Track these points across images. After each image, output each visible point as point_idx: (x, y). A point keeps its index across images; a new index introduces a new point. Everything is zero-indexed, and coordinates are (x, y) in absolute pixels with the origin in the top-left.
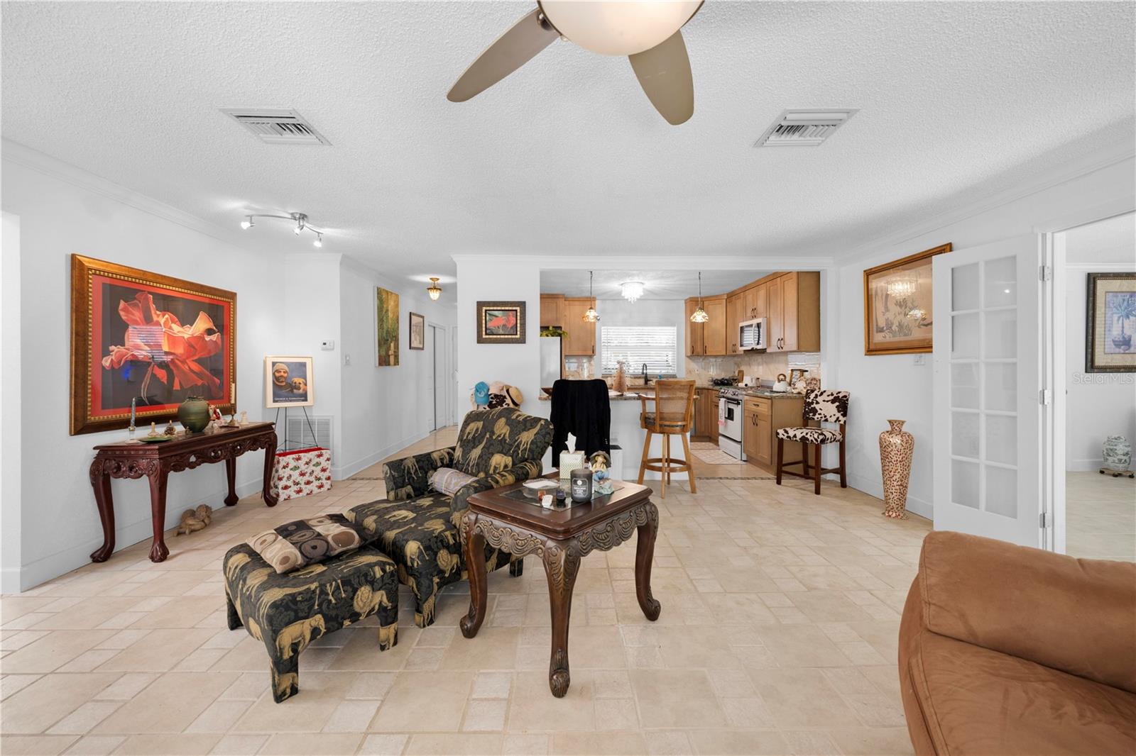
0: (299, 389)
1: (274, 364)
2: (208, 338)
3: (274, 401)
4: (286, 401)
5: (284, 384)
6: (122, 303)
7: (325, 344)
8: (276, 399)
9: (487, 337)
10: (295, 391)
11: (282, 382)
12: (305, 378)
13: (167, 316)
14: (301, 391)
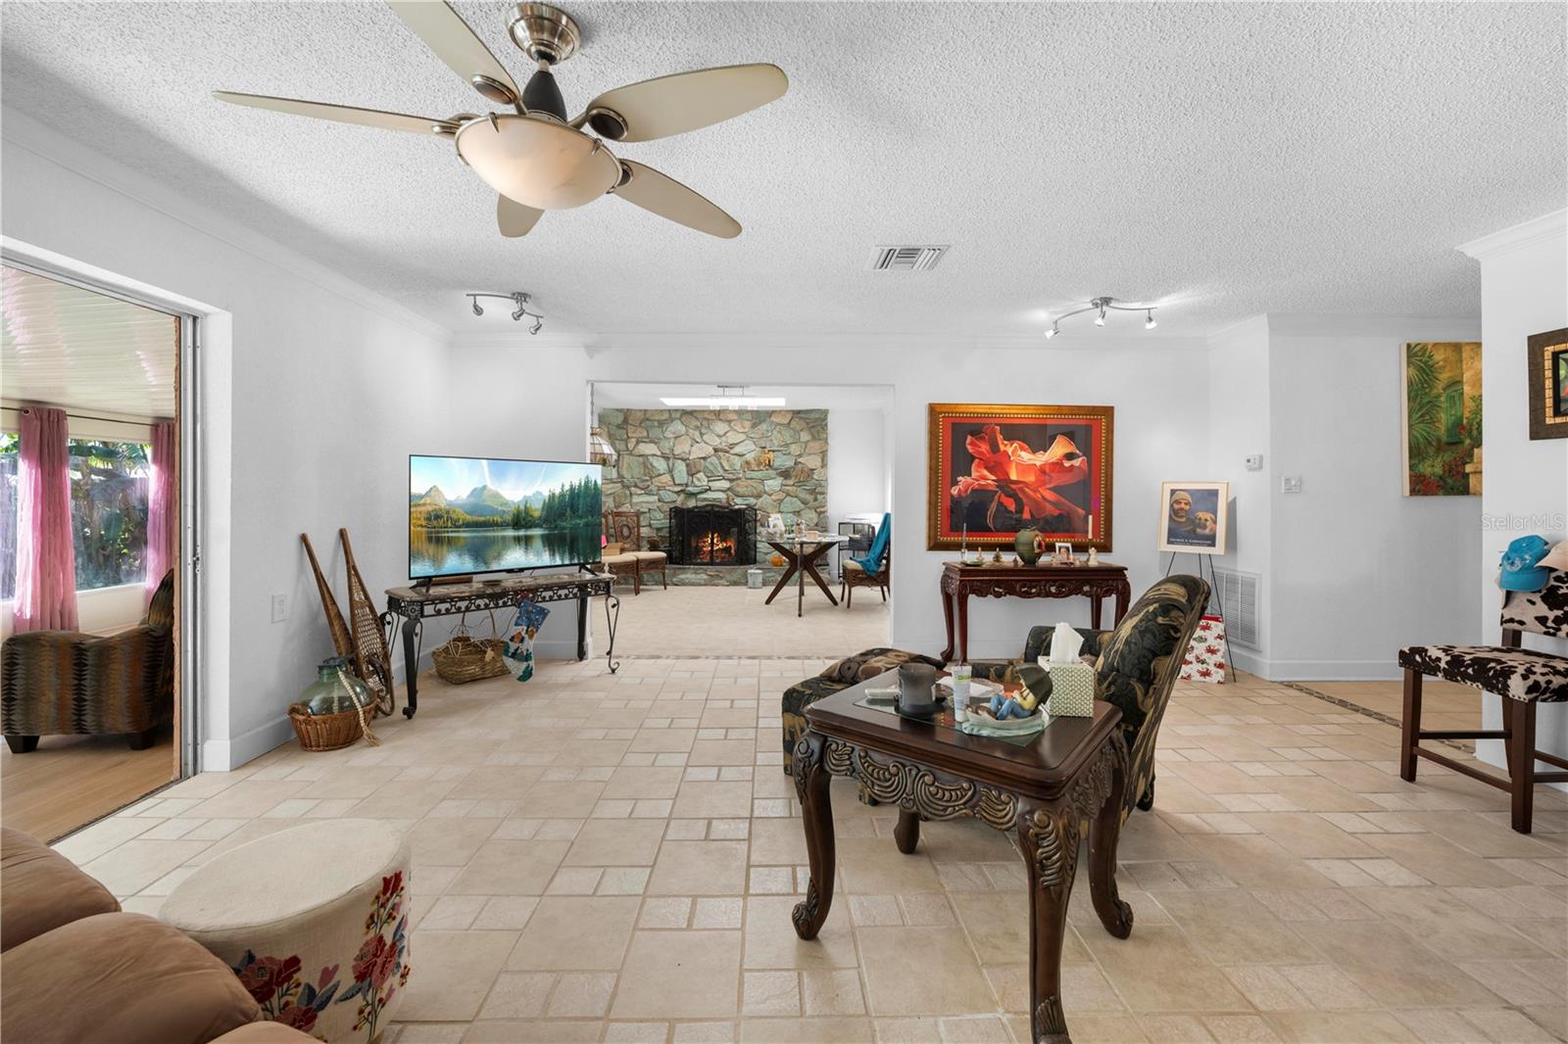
0: (1205, 527)
1: (1173, 492)
2: (1067, 464)
3: (1169, 542)
4: (1185, 544)
5: (1184, 520)
6: (969, 437)
7: (1249, 461)
8: (1171, 540)
9: (1559, 420)
10: (1199, 530)
11: (1182, 517)
12: (1215, 512)
13: (1015, 445)
14: (1207, 531)
